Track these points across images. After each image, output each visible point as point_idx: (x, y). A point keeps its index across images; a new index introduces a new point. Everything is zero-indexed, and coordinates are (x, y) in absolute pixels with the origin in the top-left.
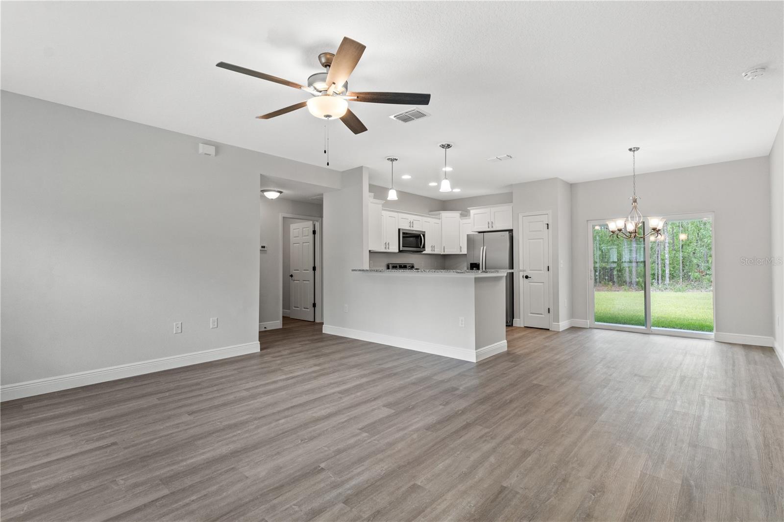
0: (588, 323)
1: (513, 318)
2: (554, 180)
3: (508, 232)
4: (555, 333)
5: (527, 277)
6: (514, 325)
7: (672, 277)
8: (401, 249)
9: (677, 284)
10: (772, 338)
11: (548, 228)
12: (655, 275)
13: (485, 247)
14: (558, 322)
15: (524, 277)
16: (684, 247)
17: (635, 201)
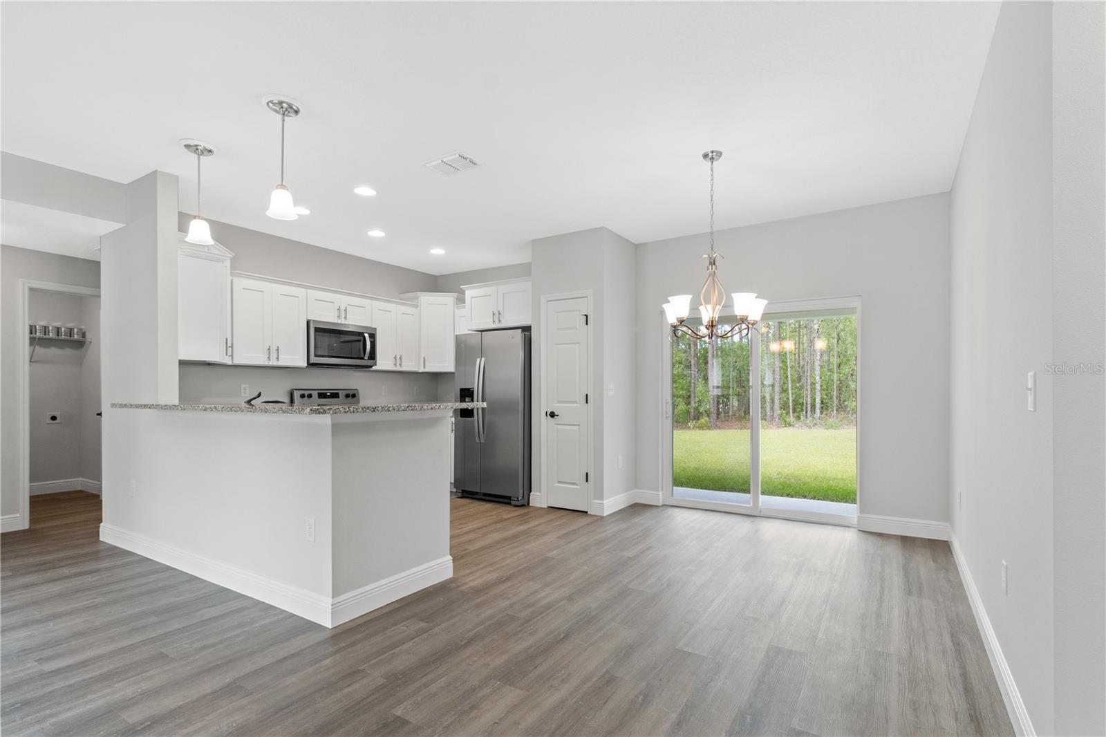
0: (658, 497)
1: (531, 491)
2: (597, 233)
3: (520, 330)
4: (595, 518)
5: (552, 415)
6: (531, 505)
7: (824, 406)
8: (311, 361)
9: (830, 417)
10: (947, 524)
11: (587, 324)
12: (803, 404)
13: (483, 359)
14: (603, 500)
15: (548, 414)
16: (841, 367)
17: (713, 263)
